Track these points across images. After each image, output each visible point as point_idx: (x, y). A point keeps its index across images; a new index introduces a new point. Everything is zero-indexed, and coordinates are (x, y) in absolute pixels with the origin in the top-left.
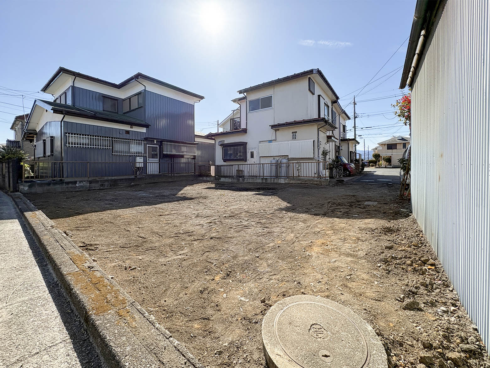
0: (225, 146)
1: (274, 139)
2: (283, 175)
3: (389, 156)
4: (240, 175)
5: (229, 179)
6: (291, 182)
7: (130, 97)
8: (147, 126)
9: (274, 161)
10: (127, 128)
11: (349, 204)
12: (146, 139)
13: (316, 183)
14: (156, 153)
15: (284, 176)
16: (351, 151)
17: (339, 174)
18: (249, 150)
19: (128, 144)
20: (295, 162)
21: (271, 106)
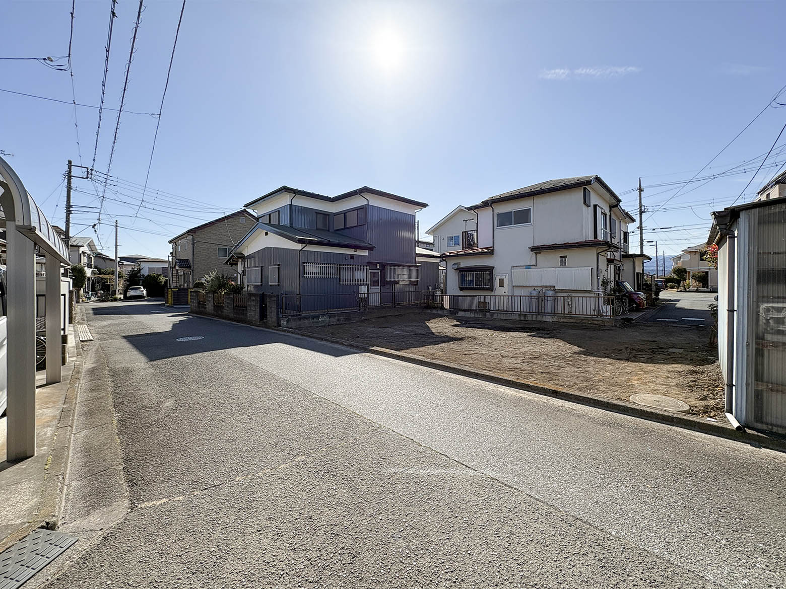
0: (462, 271)
1: (534, 264)
2: (550, 311)
3: (703, 272)
4: (484, 308)
6: (562, 321)
7: (344, 212)
8: (370, 249)
9: (535, 293)
10: (351, 252)
11: (650, 351)
12: (369, 264)
13: (596, 322)
14: (376, 279)
15: (551, 313)
16: (638, 272)
17: (623, 308)
18: (497, 277)
19: (353, 270)
20: (565, 294)
21: (529, 221)
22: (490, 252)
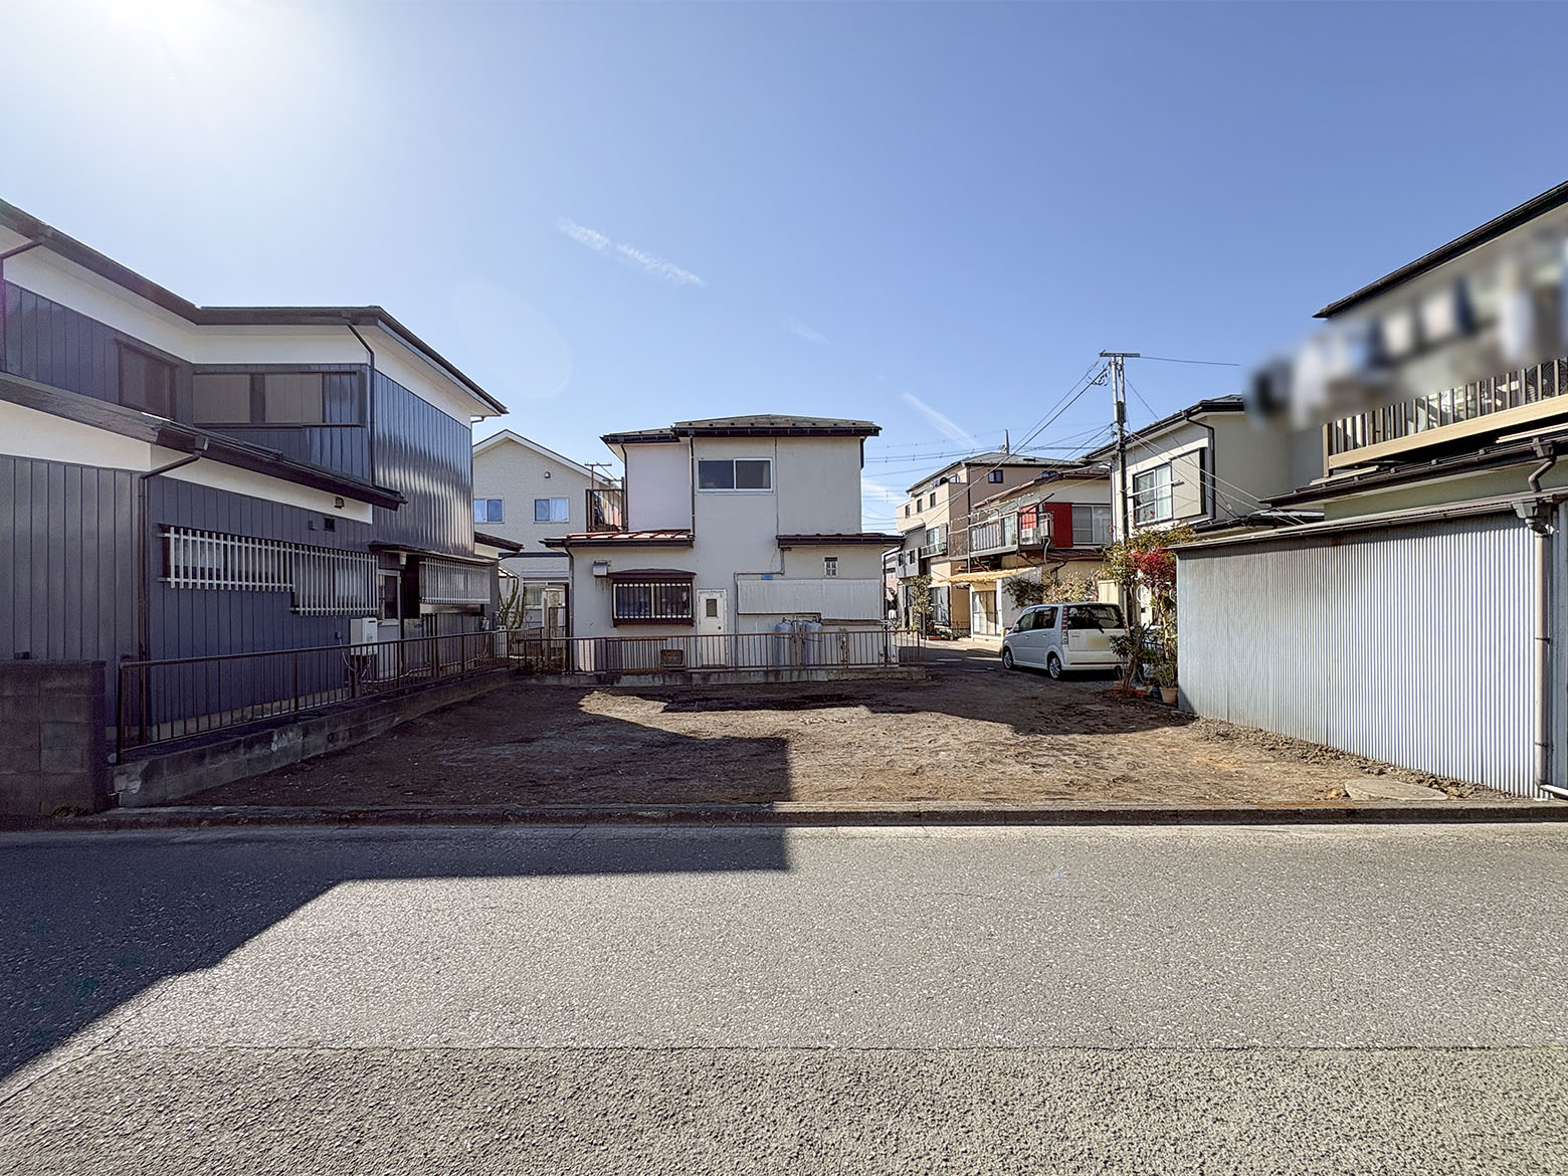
0: (618, 580)
1: (779, 570)
4: (673, 664)
5: (653, 678)
7: (252, 369)
8: (395, 503)
9: (786, 628)
10: (327, 505)
12: (375, 548)
18: (702, 595)
19: (332, 567)
20: (836, 629)
21: (764, 485)
22: (683, 542)
